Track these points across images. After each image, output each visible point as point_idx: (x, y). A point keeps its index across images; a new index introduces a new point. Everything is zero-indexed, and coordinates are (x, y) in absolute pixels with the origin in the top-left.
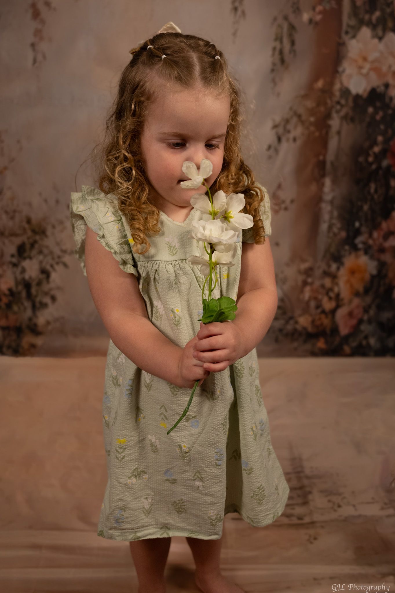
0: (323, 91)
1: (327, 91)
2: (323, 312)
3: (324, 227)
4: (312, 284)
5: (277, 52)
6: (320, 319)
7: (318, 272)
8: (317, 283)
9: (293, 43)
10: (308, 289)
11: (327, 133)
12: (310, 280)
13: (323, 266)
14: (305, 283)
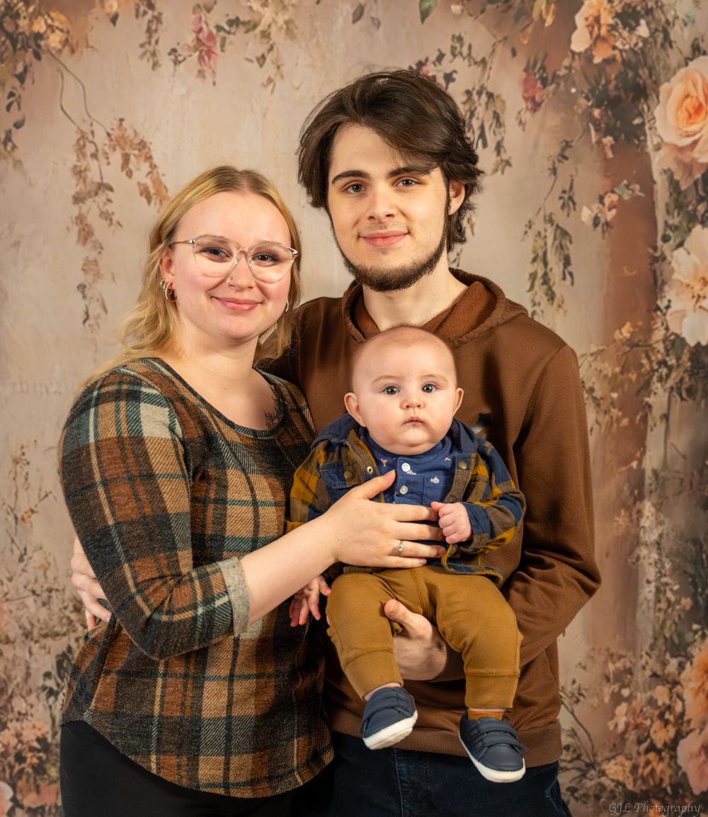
0: (632, 344)
1: (639, 344)
2: (652, 748)
3: (648, 592)
4: (629, 700)
5: (538, 282)
6: (648, 763)
7: (642, 677)
8: (641, 697)
9: (567, 262)
10: (622, 708)
11: (644, 419)
12: (625, 692)
13: (653, 665)
14: (617, 699)
